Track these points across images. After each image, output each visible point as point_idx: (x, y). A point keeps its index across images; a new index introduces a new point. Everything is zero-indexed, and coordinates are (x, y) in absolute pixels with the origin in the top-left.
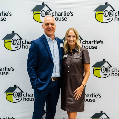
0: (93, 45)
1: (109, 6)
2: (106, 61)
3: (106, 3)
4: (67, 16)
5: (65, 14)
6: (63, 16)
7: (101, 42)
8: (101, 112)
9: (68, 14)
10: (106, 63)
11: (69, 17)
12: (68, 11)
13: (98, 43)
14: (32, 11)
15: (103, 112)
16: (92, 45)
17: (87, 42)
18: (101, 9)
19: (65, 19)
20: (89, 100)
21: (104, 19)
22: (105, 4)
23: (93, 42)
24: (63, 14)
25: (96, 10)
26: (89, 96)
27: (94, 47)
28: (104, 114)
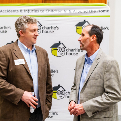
1: (87, 23)
3: (85, 20)
4: (54, 30)
5: (52, 28)
6: (51, 30)
9: (54, 28)
11: (56, 31)
12: (54, 26)
13: (78, 50)
16: (74, 52)
17: (70, 50)
18: (80, 24)
19: (52, 32)
22: (83, 21)
23: (75, 50)
24: (51, 28)
25: (77, 25)
27: (75, 54)
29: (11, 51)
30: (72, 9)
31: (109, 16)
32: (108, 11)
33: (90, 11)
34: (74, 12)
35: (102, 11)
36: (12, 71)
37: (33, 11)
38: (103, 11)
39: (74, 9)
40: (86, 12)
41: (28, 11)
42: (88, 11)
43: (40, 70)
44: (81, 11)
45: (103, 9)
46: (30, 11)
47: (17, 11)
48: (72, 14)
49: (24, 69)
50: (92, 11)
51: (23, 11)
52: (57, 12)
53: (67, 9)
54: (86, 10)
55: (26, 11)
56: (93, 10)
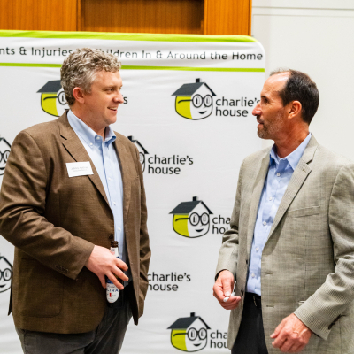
0: (171, 165)
1: (203, 86)
2: (199, 202)
3: (198, 80)
7: (187, 160)
8: (193, 314)
10: (200, 204)
13: (181, 161)
14: (39, 91)
15: (197, 315)
16: (168, 166)
17: (157, 160)
18: (186, 90)
20: (163, 288)
21: (194, 113)
22: (194, 82)
23: (171, 161)
25: (177, 93)
26: (164, 278)
27: (173, 170)
28: (198, 320)
29: (55, 139)
30: (165, 48)
31: (262, 70)
32: (259, 57)
33: (214, 56)
34: (170, 58)
35: (243, 57)
36: (59, 191)
37: (57, 53)
38: (246, 57)
39: (170, 49)
40: (203, 57)
41: (42, 52)
42: (208, 56)
43: (130, 193)
44: (189, 53)
45: (246, 52)
46: (49, 53)
47: (9, 51)
48: (165, 62)
49: (91, 188)
50: (218, 56)
51: (29, 52)
52: (123, 55)
53: (151, 48)
54: (200, 53)
55: (38, 52)
56: (221, 53)
